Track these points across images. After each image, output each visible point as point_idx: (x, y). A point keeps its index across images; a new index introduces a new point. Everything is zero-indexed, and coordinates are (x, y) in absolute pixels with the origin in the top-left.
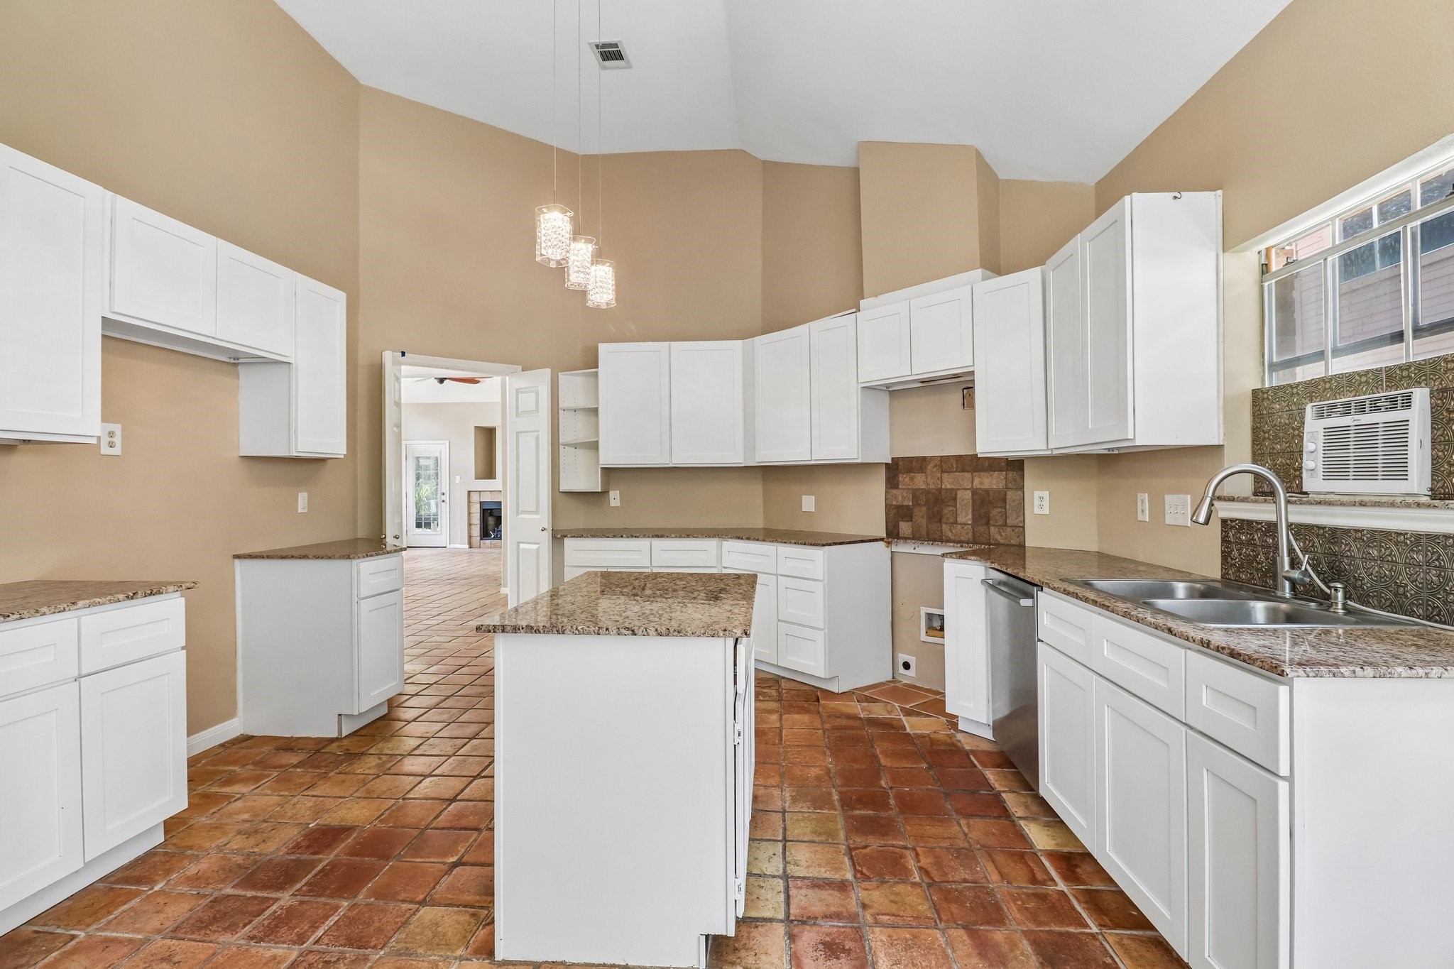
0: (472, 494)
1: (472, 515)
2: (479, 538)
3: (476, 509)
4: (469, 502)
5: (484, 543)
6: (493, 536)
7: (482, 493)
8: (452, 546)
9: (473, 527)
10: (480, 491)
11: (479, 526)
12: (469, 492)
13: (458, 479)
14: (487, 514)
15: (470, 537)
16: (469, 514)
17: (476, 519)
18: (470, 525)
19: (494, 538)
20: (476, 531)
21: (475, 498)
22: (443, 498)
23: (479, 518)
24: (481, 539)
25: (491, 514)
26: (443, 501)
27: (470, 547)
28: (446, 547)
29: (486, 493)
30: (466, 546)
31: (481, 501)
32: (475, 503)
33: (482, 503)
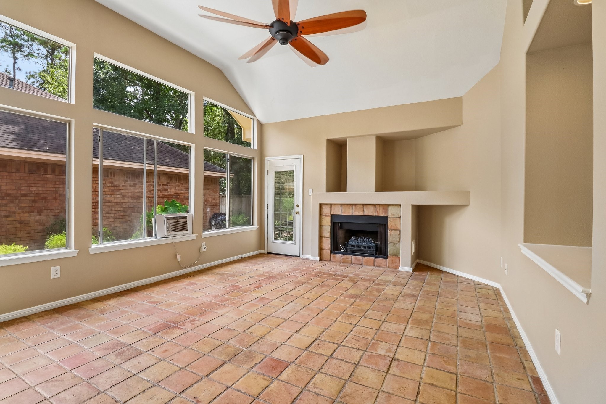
0: (324, 207)
1: (323, 227)
2: (329, 251)
3: (327, 221)
4: (321, 214)
5: (334, 257)
6: (342, 250)
7: (333, 206)
8: (305, 256)
9: (324, 239)
10: (331, 205)
11: (329, 239)
12: (321, 205)
13: (310, 191)
14: (337, 227)
15: (321, 249)
16: (321, 226)
17: (327, 232)
18: (321, 237)
19: (344, 253)
20: (327, 244)
21: (326, 210)
22: (298, 209)
23: (329, 230)
24: (331, 252)
25: (341, 227)
26: (298, 213)
27: (321, 259)
28: (299, 257)
29: (337, 206)
30: (317, 259)
31: (332, 214)
32: (326, 216)
33: (332, 216)
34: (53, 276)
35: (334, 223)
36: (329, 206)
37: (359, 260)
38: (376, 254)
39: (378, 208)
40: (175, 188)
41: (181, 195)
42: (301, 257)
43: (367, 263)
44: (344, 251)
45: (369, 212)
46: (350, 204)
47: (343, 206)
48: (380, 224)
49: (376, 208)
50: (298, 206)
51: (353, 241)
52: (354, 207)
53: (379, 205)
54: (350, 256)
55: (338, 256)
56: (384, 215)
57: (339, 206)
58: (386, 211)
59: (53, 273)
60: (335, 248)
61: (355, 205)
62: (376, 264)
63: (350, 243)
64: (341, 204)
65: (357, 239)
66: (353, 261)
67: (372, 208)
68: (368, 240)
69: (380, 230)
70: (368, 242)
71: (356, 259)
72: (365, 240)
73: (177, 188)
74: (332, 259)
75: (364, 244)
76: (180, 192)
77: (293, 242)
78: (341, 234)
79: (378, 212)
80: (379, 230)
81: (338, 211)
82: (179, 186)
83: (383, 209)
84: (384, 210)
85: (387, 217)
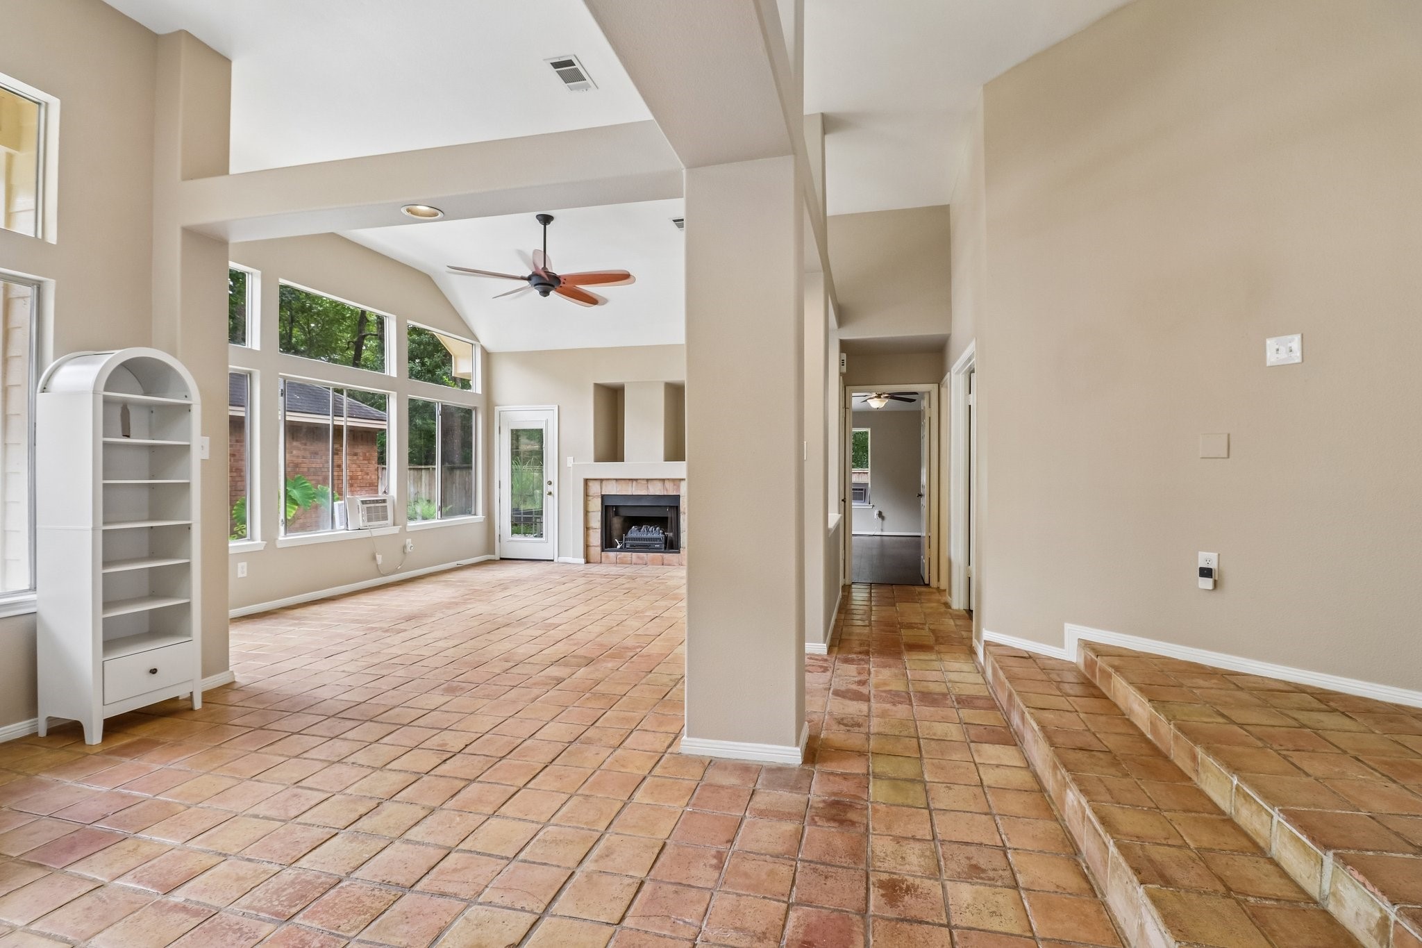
0: (591, 484)
1: (590, 514)
2: (599, 549)
3: (596, 506)
4: (586, 495)
5: (607, 557)
6: (619, 547)
7: (604, 482)
8: (562, 559)
9: (591, 532)
10: (602, 480)
11: (599, 531)
12: (586, 481)
13: (570, 462)
14: (611, 513)
15: (587, 546)
16: (586, 512)
17: (596, 521)
18: (587, 529)
19: (621, 550)
20: (596, 538)
21: (595, 489)
22: (550, 488)
23: (599, 518)
24: (603, 551)
25: (616, 514)
26: (550, 493)
27: (587, 562)
28: (553, 561)
29: (610, 482)
30: (582, 561)
31: (603, 493)
32: (594, 497)
33: (603, 497)
34: (240, 575)
35: (606, 506)
36: (599, 482)
37: (642, 558)
38: (665, 548)
39: (668, 484)
40: (292, 452)
41: (303, 465)
42: (556, 560)
43: (653, 562)
44: (621, 548)
45: (656, 490)
46: (630, 480)
47: (620, 482)
48: (670, 507)
49: (664, 484)
50: (550, 483)
51: (634, 532)
52: (634, 482)
53: (668, 479)
54: (630, 553)
55: (612, 555)
56: (675, 494)
57: (614, 482)
58: (679, 487)
59: (245, 570)
60: (608, 544)
61: (636, 480)
62: (665, 562)
63: (630, 535)
64: (616, 480)
65: (639, 530)
66: (634, 560)
67: (659, 484)
68: (655, 530)
69: (670, 514)
70: (655, 533)
71: (638, 557)
72: (650, 530)
73: (295, 452)
74: (603, 559)
75: (650, 535)
76: (300, 460)
77: (543, 539)
78: (617, 523)
79: (667, 490)
80: (669, 516)
81: (612, 489)
82: (299, 449)
83: (674, 485)
84: (675, 487)
85: (679, 496)
